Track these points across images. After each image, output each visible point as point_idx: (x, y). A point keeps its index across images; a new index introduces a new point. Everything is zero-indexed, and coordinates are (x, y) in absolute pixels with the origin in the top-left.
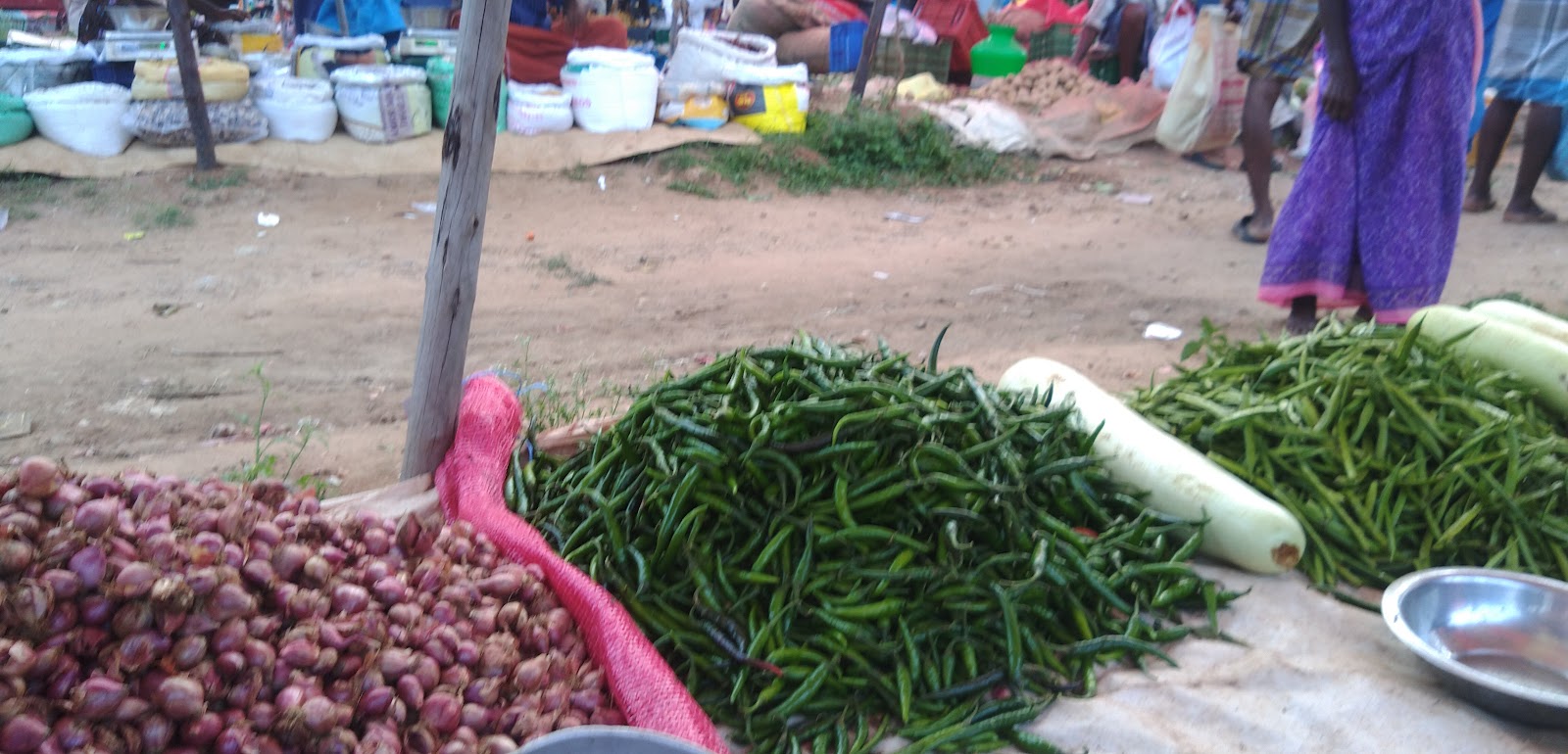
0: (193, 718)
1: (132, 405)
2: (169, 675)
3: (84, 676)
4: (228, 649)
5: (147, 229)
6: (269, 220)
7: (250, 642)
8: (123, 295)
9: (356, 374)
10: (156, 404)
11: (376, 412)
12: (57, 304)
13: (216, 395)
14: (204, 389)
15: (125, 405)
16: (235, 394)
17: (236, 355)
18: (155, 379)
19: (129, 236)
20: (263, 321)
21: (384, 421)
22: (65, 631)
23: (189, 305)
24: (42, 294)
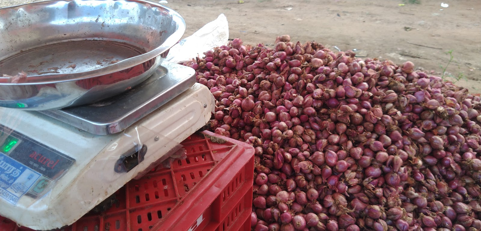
0: (439, 150)
1: (394, 55)
2: (435, 135)
3: (413, 127)
4: (452, 134)
5: (406, 3)
6: (445, 5)
7: (459, 134)
8: (396, 22)
9: (466, 61)
10: (401, 57)
11: (471, 76)
12: (378, 22)
13: (419, 58)
14: (415, 55)
15: (392, 55)
16: (425, 59)
17: (427, 47)
18: (402, 49)
19: (400, 5)
20: (437, 38)
21: (474, 79)
22: (409, 112)
23: (415, 29)
24: (374, 18)
